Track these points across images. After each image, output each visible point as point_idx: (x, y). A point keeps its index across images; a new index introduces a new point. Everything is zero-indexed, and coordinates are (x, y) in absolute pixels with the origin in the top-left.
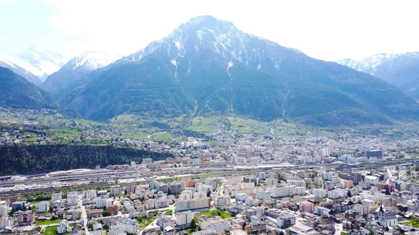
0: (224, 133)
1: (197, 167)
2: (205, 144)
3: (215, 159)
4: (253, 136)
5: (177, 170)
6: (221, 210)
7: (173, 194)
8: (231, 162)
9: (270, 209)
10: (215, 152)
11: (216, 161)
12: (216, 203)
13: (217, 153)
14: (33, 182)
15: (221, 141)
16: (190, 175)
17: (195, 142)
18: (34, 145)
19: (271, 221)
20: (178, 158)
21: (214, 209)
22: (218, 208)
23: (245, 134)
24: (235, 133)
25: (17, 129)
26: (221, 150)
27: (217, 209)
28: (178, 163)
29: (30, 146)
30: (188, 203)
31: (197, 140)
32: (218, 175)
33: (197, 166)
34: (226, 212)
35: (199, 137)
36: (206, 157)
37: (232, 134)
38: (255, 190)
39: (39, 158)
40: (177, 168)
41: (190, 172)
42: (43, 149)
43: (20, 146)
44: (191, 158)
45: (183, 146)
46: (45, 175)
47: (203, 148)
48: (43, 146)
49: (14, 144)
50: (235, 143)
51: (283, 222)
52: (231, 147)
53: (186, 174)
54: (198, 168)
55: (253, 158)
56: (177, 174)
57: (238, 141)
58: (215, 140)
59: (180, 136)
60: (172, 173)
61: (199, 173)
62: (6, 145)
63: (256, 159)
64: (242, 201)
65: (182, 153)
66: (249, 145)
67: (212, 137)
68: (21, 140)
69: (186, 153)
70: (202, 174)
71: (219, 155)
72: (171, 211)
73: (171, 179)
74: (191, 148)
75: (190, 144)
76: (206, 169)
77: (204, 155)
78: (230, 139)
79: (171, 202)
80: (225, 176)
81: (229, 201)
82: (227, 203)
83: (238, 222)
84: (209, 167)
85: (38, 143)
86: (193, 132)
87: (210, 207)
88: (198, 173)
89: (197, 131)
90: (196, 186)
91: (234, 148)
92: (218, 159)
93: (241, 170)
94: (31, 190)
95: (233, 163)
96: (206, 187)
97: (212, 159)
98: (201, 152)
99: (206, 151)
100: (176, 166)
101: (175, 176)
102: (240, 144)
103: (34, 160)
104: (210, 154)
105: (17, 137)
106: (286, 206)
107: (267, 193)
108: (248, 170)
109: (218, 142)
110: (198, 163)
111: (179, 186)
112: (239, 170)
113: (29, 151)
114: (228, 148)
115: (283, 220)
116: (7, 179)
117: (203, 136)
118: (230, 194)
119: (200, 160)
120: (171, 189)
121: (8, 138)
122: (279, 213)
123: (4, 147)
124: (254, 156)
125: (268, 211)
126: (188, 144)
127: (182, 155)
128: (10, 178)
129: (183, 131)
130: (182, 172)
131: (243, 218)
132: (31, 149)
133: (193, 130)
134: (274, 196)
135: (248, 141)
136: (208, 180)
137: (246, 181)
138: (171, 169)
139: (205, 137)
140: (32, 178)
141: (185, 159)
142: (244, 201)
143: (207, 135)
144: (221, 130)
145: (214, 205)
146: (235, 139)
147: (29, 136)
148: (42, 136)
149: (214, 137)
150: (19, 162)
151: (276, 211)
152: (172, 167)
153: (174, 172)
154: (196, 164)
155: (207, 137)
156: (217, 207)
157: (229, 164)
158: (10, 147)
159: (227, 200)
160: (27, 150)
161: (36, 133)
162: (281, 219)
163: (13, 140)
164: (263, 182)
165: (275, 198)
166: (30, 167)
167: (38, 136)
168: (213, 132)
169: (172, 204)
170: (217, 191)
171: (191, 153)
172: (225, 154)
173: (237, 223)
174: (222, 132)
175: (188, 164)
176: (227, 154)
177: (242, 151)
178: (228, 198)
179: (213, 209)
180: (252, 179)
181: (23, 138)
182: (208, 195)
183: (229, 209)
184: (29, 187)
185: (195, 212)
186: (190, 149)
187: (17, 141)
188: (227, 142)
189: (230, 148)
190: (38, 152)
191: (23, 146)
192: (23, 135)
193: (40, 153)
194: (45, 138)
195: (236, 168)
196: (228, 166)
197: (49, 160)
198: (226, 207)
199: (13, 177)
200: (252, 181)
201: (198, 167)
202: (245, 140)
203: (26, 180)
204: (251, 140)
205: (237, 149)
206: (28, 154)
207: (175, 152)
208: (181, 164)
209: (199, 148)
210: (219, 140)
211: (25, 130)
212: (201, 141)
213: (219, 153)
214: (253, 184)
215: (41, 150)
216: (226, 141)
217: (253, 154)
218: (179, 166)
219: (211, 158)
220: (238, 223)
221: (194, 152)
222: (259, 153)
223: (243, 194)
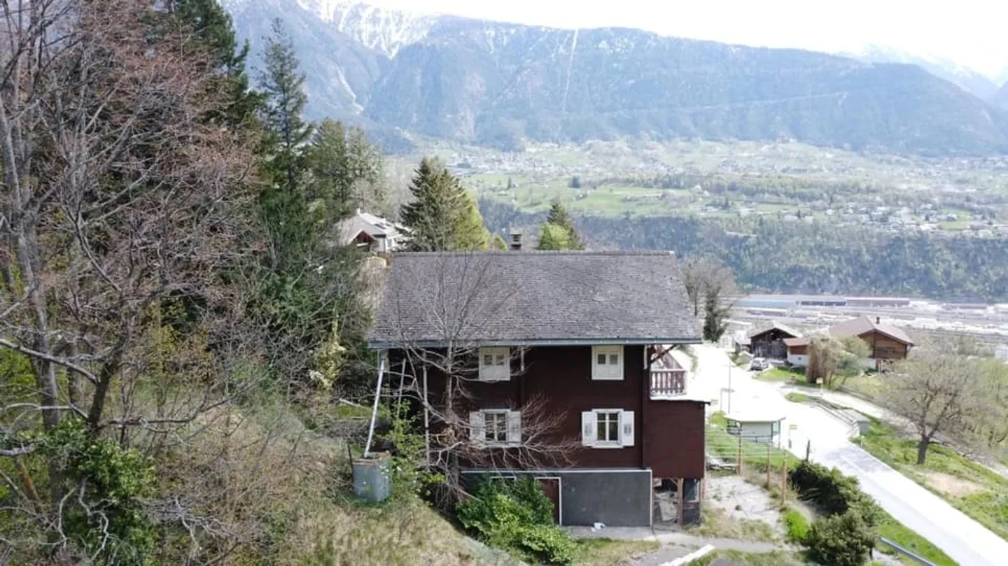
14: (955, 317)
18: (964, 237)
25: (926, 202)
29: (954, 240)
39: (974, 268)
42: (985, 249)
43: (931, 237)
46: (984, 308)
48: (985, 241)
49: (920, 232)
62: (902, 234)
68: (934, 225)
85: (972, 234)
94: (949, 332)
103: (961, 272)
105: (927, 219)
113: (952, 250)
116: (900, 304)
121: (907, 220)
123: (898, 239)
128: (907, 303)
132: (955, 245)
140: (954, 310)
147: (955, 216)
148: (984, 218)
150: (927, 272)
158: (909, 239)
160: (947, 247)
161: (972, 210)
163: (918, 225)
166: (951, 287)
167: (975, 219)
181: (939, 220)
184: (948, 326)
187: (925, 227)
190: (971, 254)
191: (939, 239)
192: (940, 214)
193: (975, 256)
194: (990, 223)
197: (997, 274)
199: (913, 303)
203: (938, 312)
206: (949, 257)
211: (945, 204)
215: (980, 250)
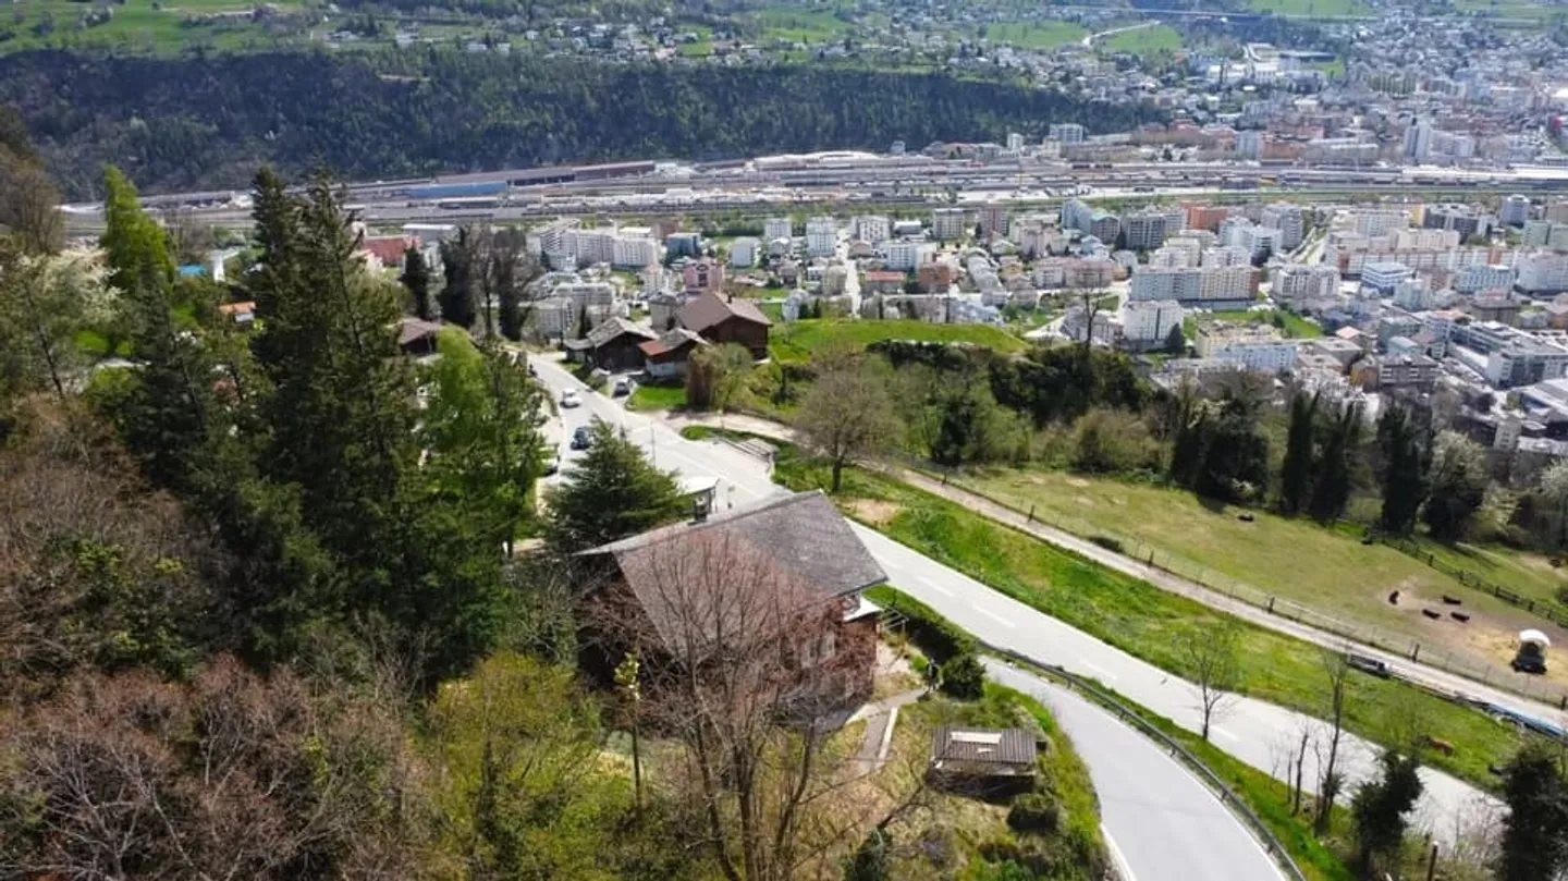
0: (1413, 26)
1: (1250, 163)
2: (1309, 74)
3: (1338, 136)
4: (1555, 40)
5: (1170, 172)
6: (1291, 312)
7: (1132, 249)
8: (1400, 148)
9: (1479, 324)
10: (1343, 108)
11: (1338, 144)
12: (1280, 289)
13: (1350, 110)
14: (712, 183)
15: (1390, 60)
16: (1214, 190)
17: (1267, 65)
18: (709, 66)
19: (1468, 362)
20: (1182, 127)
21: (1269, 308)
22: (1284, 306)
23: (1516, 33)
24: (1465, 24)
25: (658, 14)
26: (1371, 102)
27: (1277, 308)
28: (1180, 145)
29: (698, 71)
30: (1177, 279)
31: (1282, 56)
32: (1324, 198)
33: (1253, 158)
34: (1307, 319)
35: (1294, 45)
36: (1297, 126)
37: (1449, 32)
38: (1450, 261)
39: (725, 110)
40: (1170, 164)
41: (1218, 178)
42: (735, 83)
43: (670, 67)
44: (1237, 128)
45: (1213, 81)
46: (742, 165)
47: (1298, 91)
48: (733, 71)
49: (655, 61)
50: (1451, 73)
51: (1510, 367)
52: (1426, 88)
53: (1200, 185)
54: (1252, 168)
55: (1509, 138)
56: (1165, 183)
57: (1466, 64)
58: (1361, 56)
59: (1213, 39)
60: (1149, 179)
61: (1254, 185)
62: (634, 66)
63: (1520, 144)
64: (1381, 291)
65: (1203, 107)
66: (1518, 81)
67: (1352, 42)
68: (671, 51)
69: (1221, 109)
70: (1264, 190)
71: (1357, 120)
72: (1117, 298)
73: (1138, 199)
74: (1247, 88)
75: (1242, 74)
76: (1284, 171)
77: (1295, 117)
78: (1431, 51)
79: (1121, 269)
80: (1351, 202)
81: (1330, 284)
82: (1323, 291)
83: (1332, 348)
84: (1301, 165)
85: (718, 61)
86: (1270, 21)
87: (1254, 297)
88: (1244, 185)
89: (1290, 16)
90: (1221, 229)
91: (1437, 94)
92: (1351, 135)
93: (1431, 183)
94: (709, 206)
95: (1406, 153)
96: (1259, 232)
97: (1326, 136)
98: (1284, 106)
99: (1309, 102)
100: (1168, 157)
101: (1158, 191)
102: (1474, 75)
103: (710, 117)
104: (1320, 116)
105: (661, 41)
106: (1560, 321)
107: (1501, 272)
108: (1463, 184)
109: (1374, 67)
110: (1261, 146)
111: (1159, 223)
112: (1420, 181)
113: (698, 86)
114: (1407, 90)
115: (1511, 362)
116: (645, 169)
117: (1311, 36)
118: (1345, 262)
119: (1270, 137)
120: (1128, 232)
121: (637, 44)
122: (1506, 338)
123: (629, 73)
124: (1518, 131)
125: (1467, 328)
126: (1237, 71)
127: (1201, 115)
128: (652, 168)
129: (1230, 18)
130: (1185, 180)
131: (1361, 340)
132: (701, 78)
133: (1275, 15)
134: (1529, 287)
135: (1519, 66)
136: (1277, 212)
137: (1433, 222)
138: (1149, 165)
139: (1322, 45)
140: (709, 172)
141: (1208, 130)
142: (1390, 292)
143: (1333, 35)
144: (1402, 15)
145: (1272, 293)
146: (1458, 53)
147: (694, 35)
148: (728, 37)
149: (1359, 44)
150: (671, 120)
151: (1500, 330)
152: (1153, 158)
153: (1156, 175)
154: (1249, 149)
155: (1330, 43)
156: (1281, 300)
157: (1392, 158)
158: (644, 73)
159: (1324, 281)
160: (690, 83)
161: (712, 24)
162: (1505, 356)
163: (652, 50)
164: (1508, 234)
165: (1530, 293)
166: (702, 139)
167: (719, 38)
168: (1364, 22)
169: (1123, 279)
170: (1299, 253)
171: (1240, 110)
172: (1383, 117)
173: (1327, 352)
174: (1404, 23)
175: (1221, 150)
176: (1393, 119)
177: (1469, 107)
178: (1327, 274)
179: (1263, 307)
180: (1457, 220)
181: (676, 41)
182: (1260, 260)
183: (1320, 312)
184: (705, 196)
185: (1197, 309)
186: (1241, 94)
187: (661, 54)
188: (1416, 65)
189: (1418, 91)
190: (721, 90)
191: (680, 72)
192: (676, 32)
193: (726, 94)
194: (737, 45)
195: (1410, 172)
196: (1383, 165)
197: (752, 116)
198: (1311, 304)
199: (659, 166)
200: (1458, 224)
201: (1256, 164)
202: (1507, 58)
203: (693, 177)
204: (1538, 60)
205: (1450, 97)
206: (695, 96)
207: (1175, 102)
208: (1193, 150)
209: (1280, 88)
210: (1381, 58)
211: (680, 17)
212: (1298, 64)
213: (1364, 111)
214: (1456, 235)
215: (729, 83)
216: (1412, 62)
217: (1516, 122)
218: (1183, 158)
219: (1321, 132)
220: (1334, 354)
221: (1254, 106)
222: (1545, 118)
223: (1398, 265)
